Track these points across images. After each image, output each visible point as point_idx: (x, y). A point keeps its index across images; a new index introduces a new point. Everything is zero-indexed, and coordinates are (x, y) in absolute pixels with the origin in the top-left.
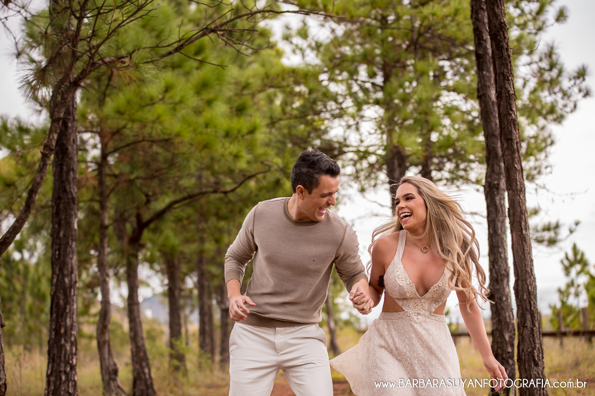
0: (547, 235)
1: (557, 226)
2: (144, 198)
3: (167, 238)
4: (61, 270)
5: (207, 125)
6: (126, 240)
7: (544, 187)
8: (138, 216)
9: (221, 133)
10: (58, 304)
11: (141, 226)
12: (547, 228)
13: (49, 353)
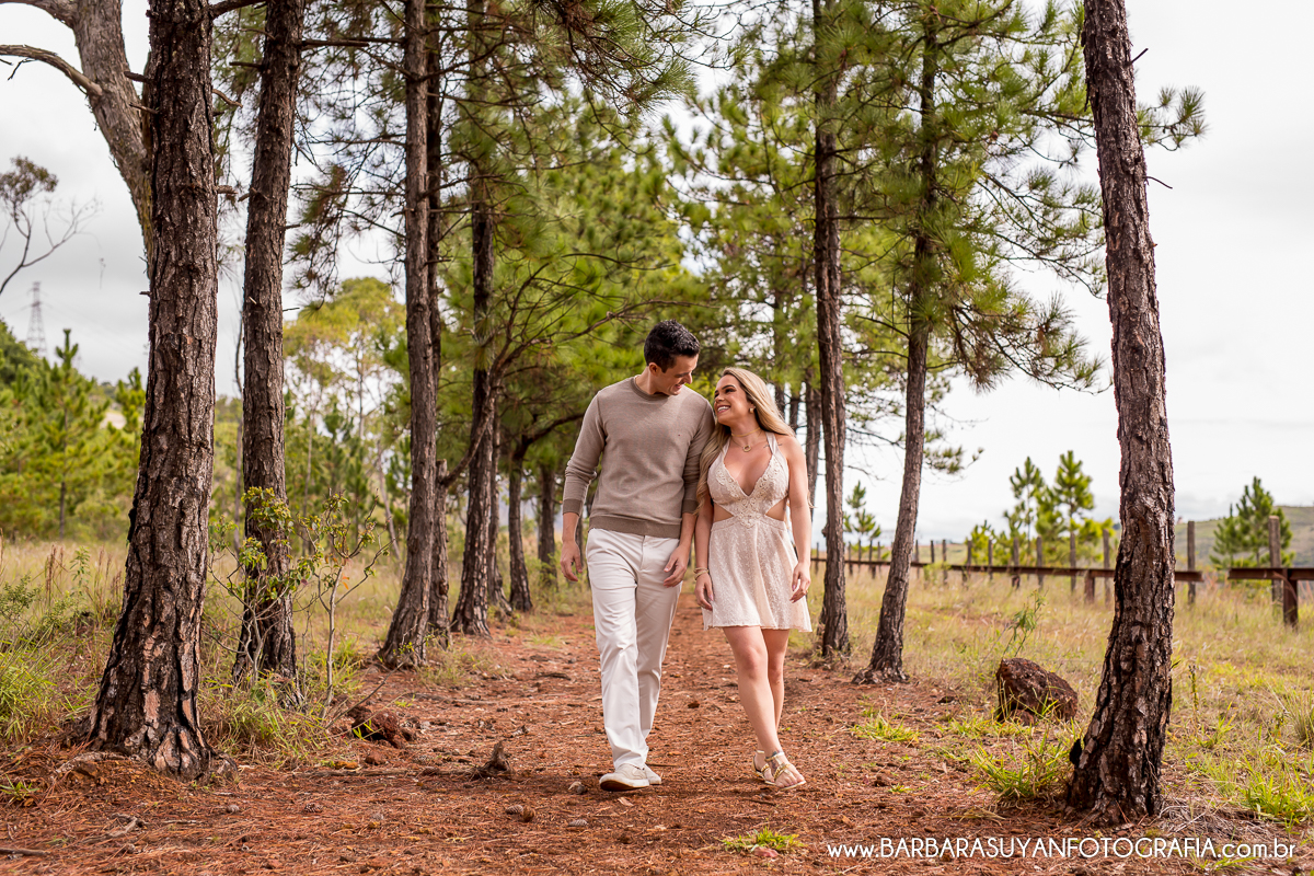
0: (948, 462)
1: (959, 453)
2: (530, 418)
3: (546, 449)
4: (477, 495)
5: (597, 357)
6: (511, 455)
7: (943, 413)
8: (524, 437)
9: (610, 364)
10: (473, 523)
11: (527, 442)
12: (948, 455)
13: (464, 562)
